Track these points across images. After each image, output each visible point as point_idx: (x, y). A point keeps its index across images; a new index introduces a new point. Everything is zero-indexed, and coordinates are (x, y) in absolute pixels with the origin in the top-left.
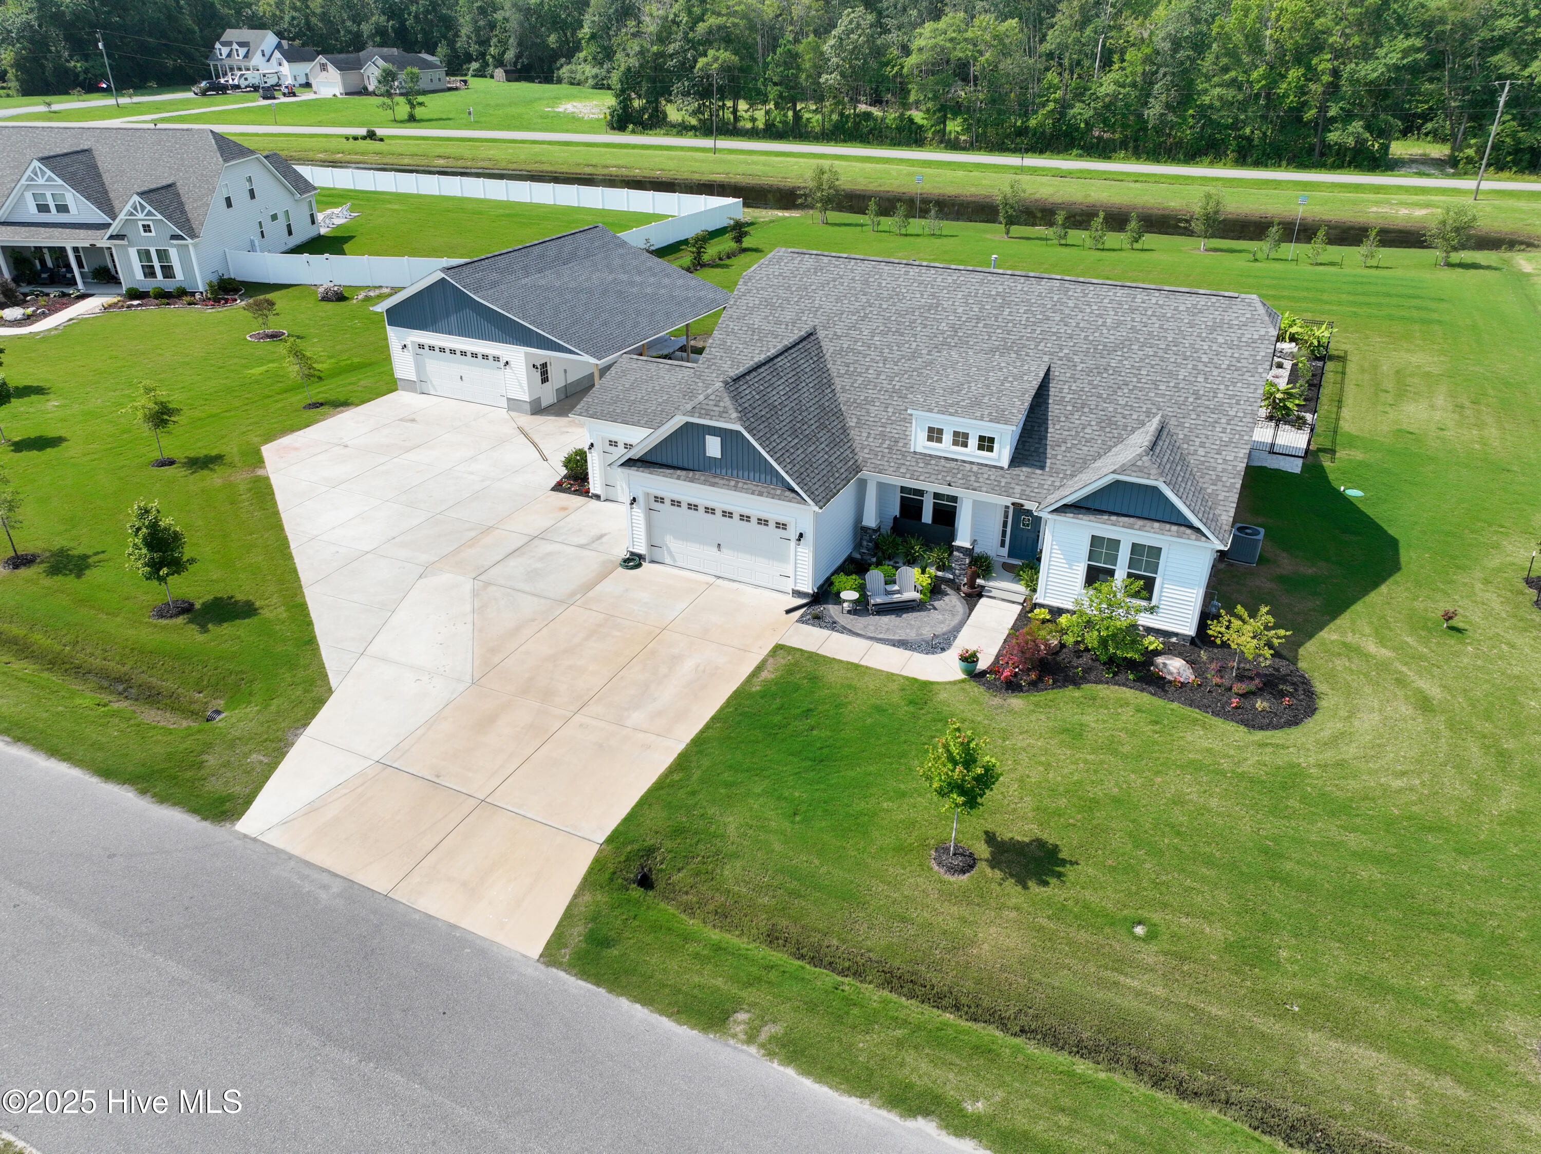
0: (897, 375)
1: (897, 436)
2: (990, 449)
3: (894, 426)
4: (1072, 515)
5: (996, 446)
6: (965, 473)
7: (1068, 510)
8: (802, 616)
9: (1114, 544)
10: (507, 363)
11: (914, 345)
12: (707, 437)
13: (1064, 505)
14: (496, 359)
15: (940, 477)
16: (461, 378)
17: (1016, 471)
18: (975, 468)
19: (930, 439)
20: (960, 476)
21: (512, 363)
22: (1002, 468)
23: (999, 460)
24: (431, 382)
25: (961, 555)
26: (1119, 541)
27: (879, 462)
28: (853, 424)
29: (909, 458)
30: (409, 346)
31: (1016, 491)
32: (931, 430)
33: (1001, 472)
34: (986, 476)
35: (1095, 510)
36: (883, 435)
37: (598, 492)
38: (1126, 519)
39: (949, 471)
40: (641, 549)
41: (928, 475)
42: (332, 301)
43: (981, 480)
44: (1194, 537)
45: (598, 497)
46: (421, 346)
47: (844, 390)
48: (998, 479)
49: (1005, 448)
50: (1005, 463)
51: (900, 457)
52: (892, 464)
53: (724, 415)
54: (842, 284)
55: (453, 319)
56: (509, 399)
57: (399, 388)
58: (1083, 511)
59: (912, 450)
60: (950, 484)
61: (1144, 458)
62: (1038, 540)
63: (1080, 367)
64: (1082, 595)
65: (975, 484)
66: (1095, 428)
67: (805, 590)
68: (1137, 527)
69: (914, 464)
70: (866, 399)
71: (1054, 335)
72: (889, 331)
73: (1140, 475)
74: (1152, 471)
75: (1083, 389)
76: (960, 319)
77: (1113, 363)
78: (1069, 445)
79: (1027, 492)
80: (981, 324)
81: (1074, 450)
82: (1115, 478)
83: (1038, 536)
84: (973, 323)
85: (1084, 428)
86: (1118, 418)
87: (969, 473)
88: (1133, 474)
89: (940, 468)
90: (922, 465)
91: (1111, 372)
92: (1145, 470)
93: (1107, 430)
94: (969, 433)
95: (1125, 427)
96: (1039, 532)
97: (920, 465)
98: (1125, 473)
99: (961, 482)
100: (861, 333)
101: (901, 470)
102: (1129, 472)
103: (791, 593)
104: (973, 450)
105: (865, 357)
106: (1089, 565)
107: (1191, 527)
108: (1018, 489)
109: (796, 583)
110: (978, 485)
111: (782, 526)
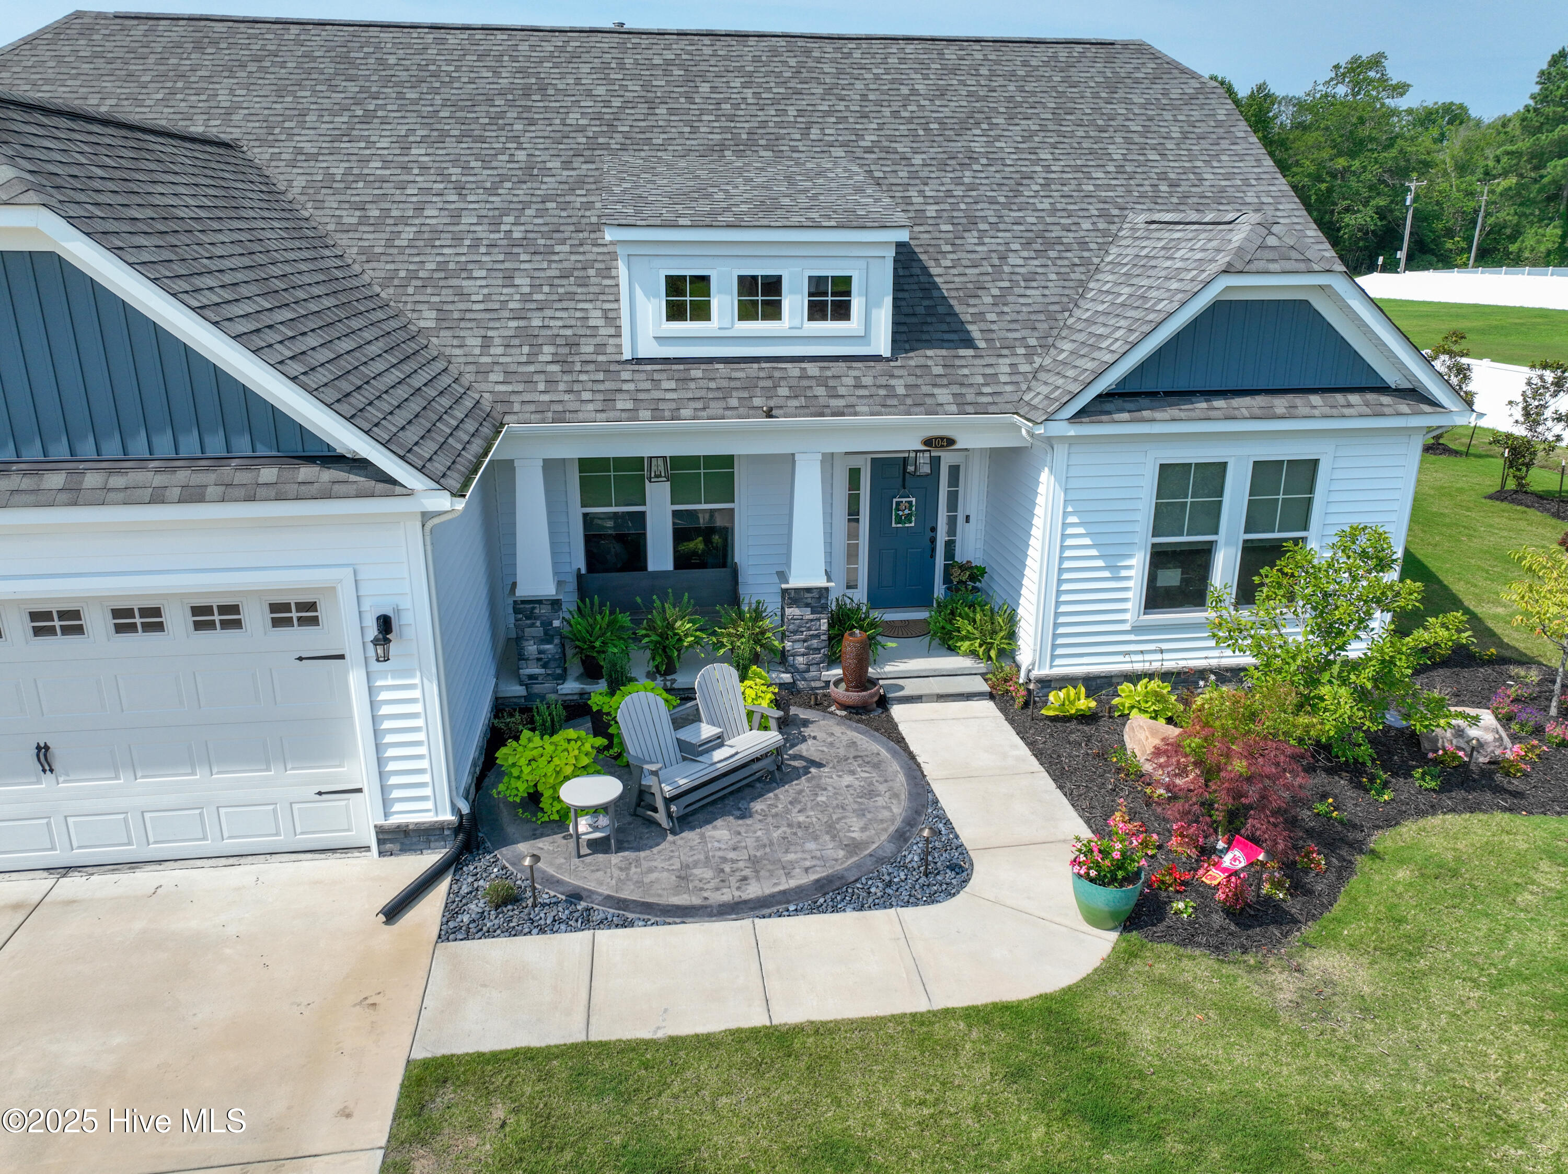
0: (505, 212)
1: (569, 332)
2: (842, 311)
3: (548, 313)
4: (1125, 416)
5: (857, 304)
6: (794, 382)
7: (1108, 406)
8: (452, 911)
9: (1215, 474)
11: (521, 156)
13: (1100, 396)
15: (734, 402)
17: (915, 359)
18: (813, 369)
19: (675, 312)
20: (783, 391)
22: (877, 358)
23: (864, 338)
25: (807, 614)
26: (1225, 464)
27: (546, 398)
28: (432, 324)
29: (625, 375)
31: (941, 399)
32: (674, 285)
33: (880, 366)
34: (850, 381)
35: (1168, 394)
36: (527, 336)
38: (1247, 401)
39: (750, 385)
41: (699, 405)
43: (842, 391)
44: (1404, 408)
47: (369, 256)
48: (882, 381)
49: (879, 305)
50: (882, 344)
51: (601, 376)
52: (586, 396)
54: (282, 65)
58: (1142, 401)
59: (627, 355)
60: (769, 415)
61: (1275, 229)
62: (933, 550)
63: (918, 160)
64: (1136, 630)
65: (834, 403)
66: (1025, 254)
67: (429, 818)
68: (1280, 411)
69: (648, 385)
70: (442, 267)
71: (828, 113)
72: (444, 135)
73: (1288, 265)
74: (1308, 254)
75: (949, 194)
76: (607, 104)
77: (978, 147)
78: (996, 292)
79: (970, 398)
80: (662, 110)
81: (1011, 299)
82: (1228, 288)
83: (933, 541)
84: (643, 109)
85: (1003, 258)
86: (1056, 232)
87: (805, 383)
88: (1273, 267)
89: (725, 383)
90: (672, 385)
91: (984, 161)
92: (1294, 255)
93: (1052, 254)
94: (779, 279)
95: (1083, 245)
96: (934, 529)
97: (666, 385)
98: (1253, 267)
99: (795, 403)
100: (370, 144)
101: (620, 405)
102: (1260, 265)
103: (380, 842)
104: (797, 323)
105: (402, 186)
106: (1154, 545)
107: (1384, 389)
108: (943, 395)
109: (386, 803)
110: (841, 402)
111: (297, 613)
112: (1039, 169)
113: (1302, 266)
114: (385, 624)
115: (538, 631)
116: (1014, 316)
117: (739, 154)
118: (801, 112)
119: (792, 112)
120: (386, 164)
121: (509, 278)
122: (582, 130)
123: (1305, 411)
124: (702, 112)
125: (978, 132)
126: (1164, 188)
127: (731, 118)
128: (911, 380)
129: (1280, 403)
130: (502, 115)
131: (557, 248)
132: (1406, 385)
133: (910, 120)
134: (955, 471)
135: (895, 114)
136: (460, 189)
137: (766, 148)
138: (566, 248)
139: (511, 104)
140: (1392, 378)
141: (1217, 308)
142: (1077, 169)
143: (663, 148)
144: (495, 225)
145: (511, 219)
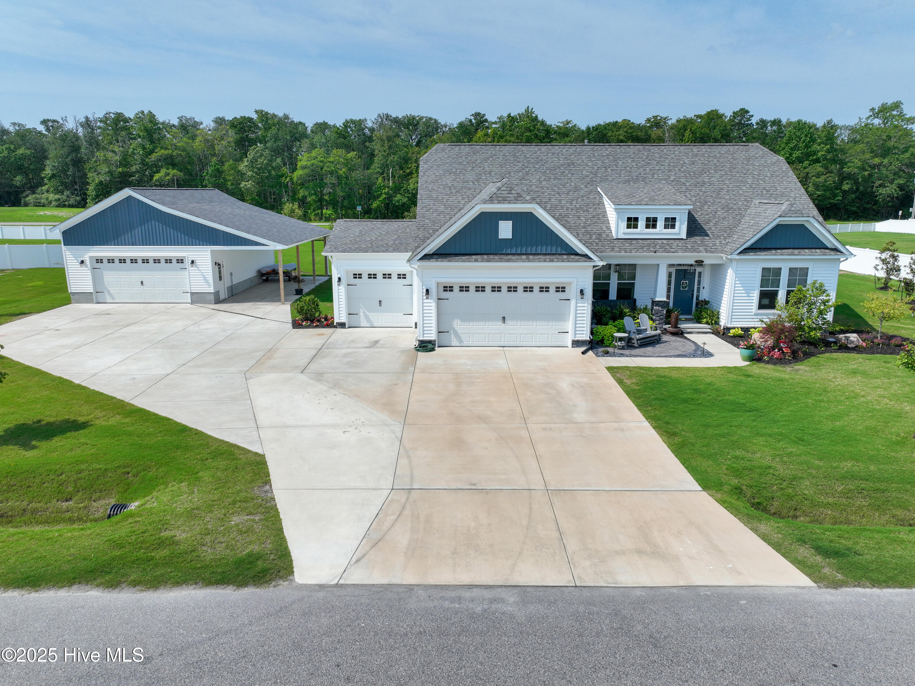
0: (573, 200)
1: (598, 232)
2: (673, 227)
3: (592, 227)
4: (753, 254)
5: (677, 224)
6: (661, 245)
7: (748, 251)
8: (596, 354)
9: (778, 272)
10: (193, 262)
11: (573, 184)
12: (500, 222)
13: (745, 249)
14: (180, 261)
15: (645, 249)
16: (142, 283)
17: (693, 239)
18: (665, 242)
19: (629, 227)
20: (658, 247)
21: (198, 262)
22: (683, 239)
23: (679, 234)
24: (108, 292)
25: (660, 308)
26: (781, 268)
29: (616, 242)
30: (88, 262)
31: (701, 250)
32: (629, 219)
33: (683, 241)
34: (675, 245)
35: (766, 248)
36: (587, 232)
37: (343, 319)
38: (787, 250)
39: (649, 245)
40: (432, 336)
41: (636, 250)
43: (673, 247)
46: (99, 261)
48: (684, 245)
49: (683, 224)
50: (684, 235)
52: (607, 247)
53: (519, 199)
55: (137, 231)
56: (192, 294)
57: (72, 302)
58: (757, 250)
59: (615, 237)
60: (655, 252)
61: (794, 206)
62: (693, 297)
63: (688, 184)
64: (755, 315)
65: (672, 250)
66: (722, 212)
67: (584, 339)
68: (796, 253)
69: (622, 245)
70: (560, 215)
71: (659, 170)
72: (550, 178)
73: (797, 215)
74: (803, 212)
75: (698, 194)
76: (593, 168)
77: (706, 180)
78: (714, 222)
79: (709, 249)
80: (609, 170)
81: (719, 224)
82: (780, 221)
83: (693, 294)
84: (603, 169)
85: (716, 213)
86: (731, 205)
87: (663, 245)
88: (793, 215)
89: (642, 245)
90: (628, 245)
91: (708, 184)
92: (799, 212)
93: (730, 212)
94: (657, 218)
95: (740, 209)
96: (693, 291)
97: (626, 245)
98: (787, 215)
99: (662, 250)
100: (531, 181)
101: (616, 250)
102: (790, 215)
103: (572, 344)
104: (661, 229)
105: (543, 193)
106: (761, 291)
107: (827, 248)
108: (701, 249)
109: (575, 334)
110: (674, 250)
111: (561, 289)
112: (725, 186)
113: (801, 215)
114: (582, 291)
116: (720, 229)
117: (635, 183)
118: (651, 170)
119: (648, 170)
120: (537, 187)
121: (579, 217)
122: (588, 176)
123: (804, 253)
124: (621, 170)
125: (706, 175)
126: (765, 192)
127: (630, 172)
128: (692, 245)
129: (796, 251)
130: (564, 172)
131: (590, 210)
132: (834, 248)
133: (684, 172)
134: (700, 274)
135: (679, 170)
136: (559, 193)
137: (642, 181)
138: (592, 210)
139: (565, 168)
140: (829, 246)
141: (778, 226)
142: (737, 186)
143: (612, 181)
144: (571, 204)
145: (575, 202)
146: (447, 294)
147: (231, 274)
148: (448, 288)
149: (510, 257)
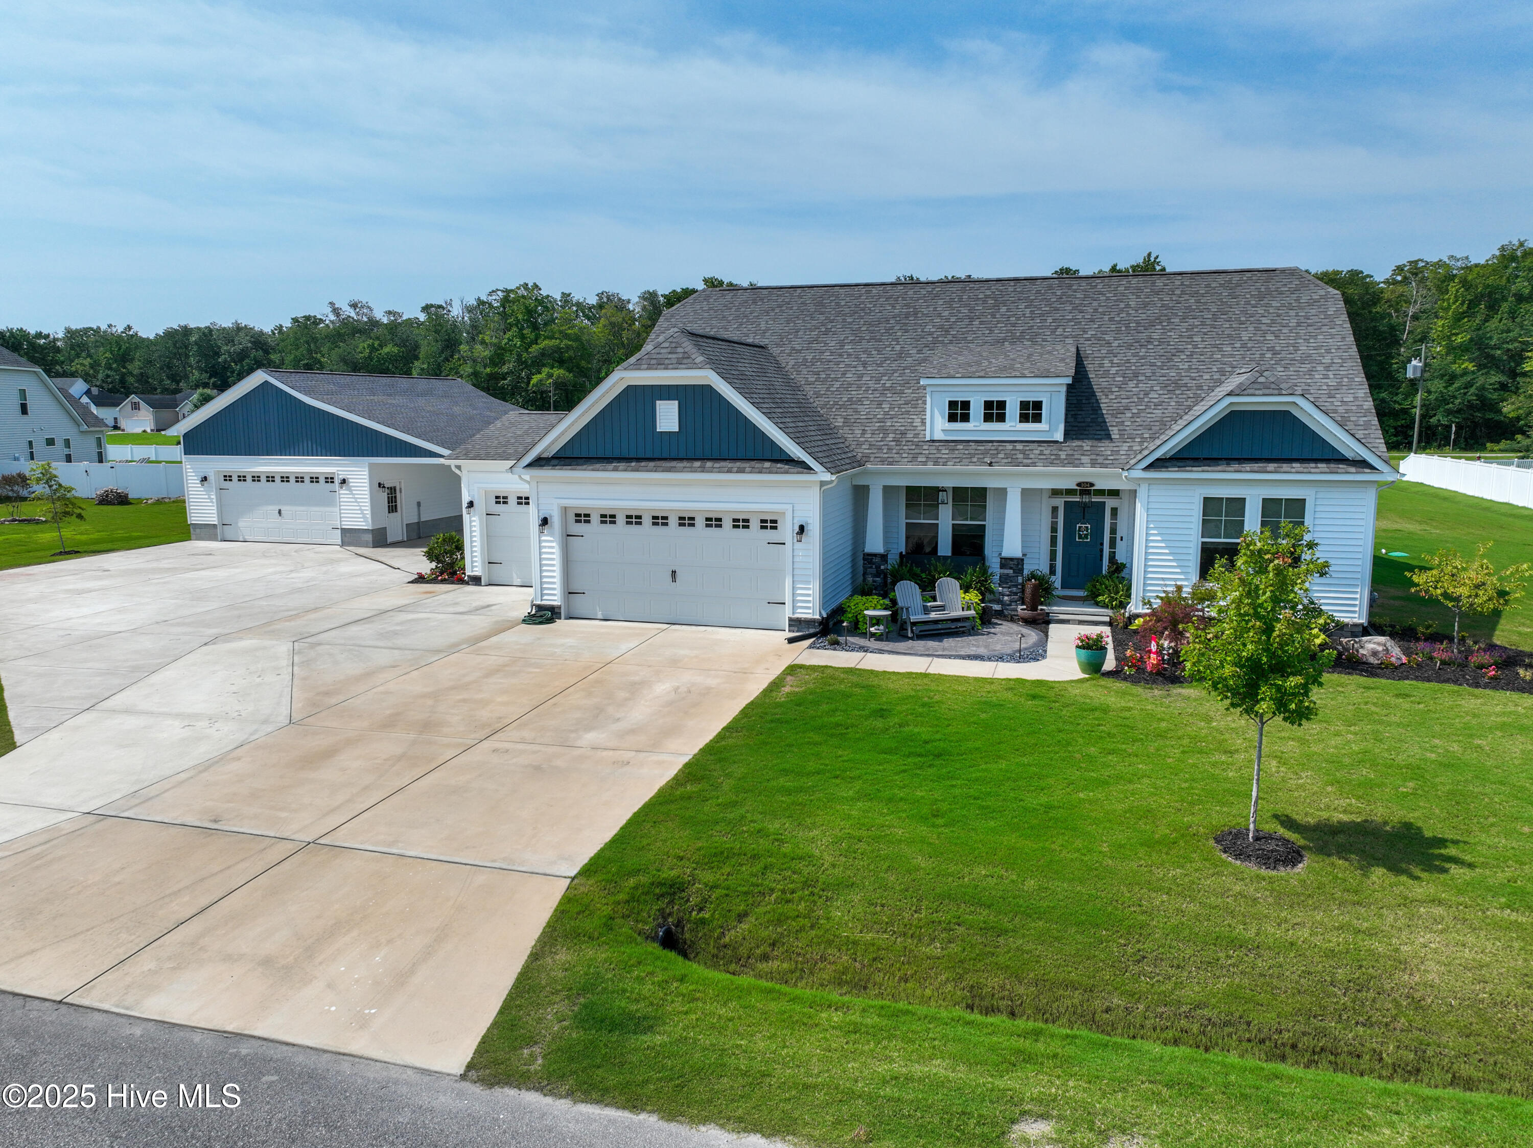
0: (884, 375)
1: (903, 428)
2: (1037, 418)
3: (895, 420)
5: (1045, 415)
6: (1008, 452)
7: (1167, 464)
8: (814, 643)
9: (1238, 504)
10: (344, 481)
11: (898, 348)
12: (658, 402)
13: (1160, 460)
14: (330, 480)
15: (975, 460)
16: (280, 512)
17: (1076, 443)
18: (1019, 446)
19: (952, 418)
20: (1001, 455)
21: (352, 482)
22: (1056, 442)
23: (1048, 432)
24: (238, 523)
25: (1012, 573)
26: (1245, 499)
27: (886, 456)
28: (841, 424)
29: (925, 447)
30: (212, 478)
32: (952, 404)
33: (1056, 446)
34: (1037, 452)
35: (1205, 459)
36: (884, 431)
37: (477, 572)
39: (984, 453)
40: (554, 598)
41: (958, 460)
42: (114, 504)
43: (1032, 456)
44: (1353, 470)
45: (476, 580)
46: (228, 478)
47: (818, 395)
49: (1057, 415)
50: (1059, 436)
51: (914, 447)
52: (904, 455)
54: (791, 309)
56: (344, 531)
57: (193, 536)
58: (1188, 462)
59: (928, 438)
60: (990, 464)
61: (1265, 374)
62: (1102, 556)
63: (1116, 344)
65: (1025, 461)
66: (1161, 392)
67: (810, 616)
68: (1269, 469)
69: (935, 452)
70: (850, 400)
71: (1070, 321)
72: (862, 339)
73: (1270, 391)
74: (1281, 386)
75: (1128, 361)
76: (948, 320)
77: (1155, 336)
78: (1135, 411)
79: (1100, 461)
80: (976, 322)
81: (1142, 415)
82: (1231, 403)
83: (1102, 551)
84: (966, 321)
85: (1146, 394)
86: (1186, 380)
87: (1013, 452)
88: (1257, 392)
89: (973, 452)
90: (947, 451)
91: (1157, 343)
92: (1273, 386)
93: (1177, 392)
94: (1005, 402)
95: (1200, 387)
96: (1102, 544)
97: (944, 452)
98: (1245, 392)
99: (1006, 461)
100: (826, 344)
101: (919, 460)
102: (1250, 391)
103: (790, 625)
104: (1013, 424)
105: (838, 364)
106: (1203, 543)
107: (1343, 460)
108: (1085, 459)
109: (794, 608)
110: (1030, 461)
111: (770, 524)
112: (1190, 346)
113: (1276, 392)
114: (802, 529)
115: (873, 571)
116: (1141, 423)
117: (1012, 343)
118: (1054, 320)
119: (1050, 320)
120: (832, 353)
121: (880, 404)
122: (931, 334)
123: (1289, 469)
124: (998, 322)
125: (1160, 327)
126: (1269, 355)
127: (1014, 325)
128: (1071, 452)
129: (1271, 466)
130: (892, 328)
131: (906, 391)
132: (1361, 459)
133: (1119, 322)
134: (1114, 511)
135: (1111, 319)
136: (865, 365)
137: (1028, 340)
138: (910, 391)
139: (898, 323)
140: (1349, 455)
141: (1232, 415)
142: (1215, 346)
143: (972, 342)
144: (878, 380)
145: (886, 378)
146: (580, 528)
147: (419, 504)
148: (582, 518)
149: (674, 464)
